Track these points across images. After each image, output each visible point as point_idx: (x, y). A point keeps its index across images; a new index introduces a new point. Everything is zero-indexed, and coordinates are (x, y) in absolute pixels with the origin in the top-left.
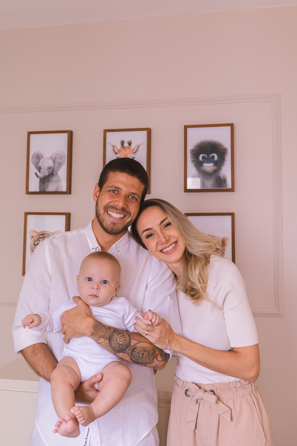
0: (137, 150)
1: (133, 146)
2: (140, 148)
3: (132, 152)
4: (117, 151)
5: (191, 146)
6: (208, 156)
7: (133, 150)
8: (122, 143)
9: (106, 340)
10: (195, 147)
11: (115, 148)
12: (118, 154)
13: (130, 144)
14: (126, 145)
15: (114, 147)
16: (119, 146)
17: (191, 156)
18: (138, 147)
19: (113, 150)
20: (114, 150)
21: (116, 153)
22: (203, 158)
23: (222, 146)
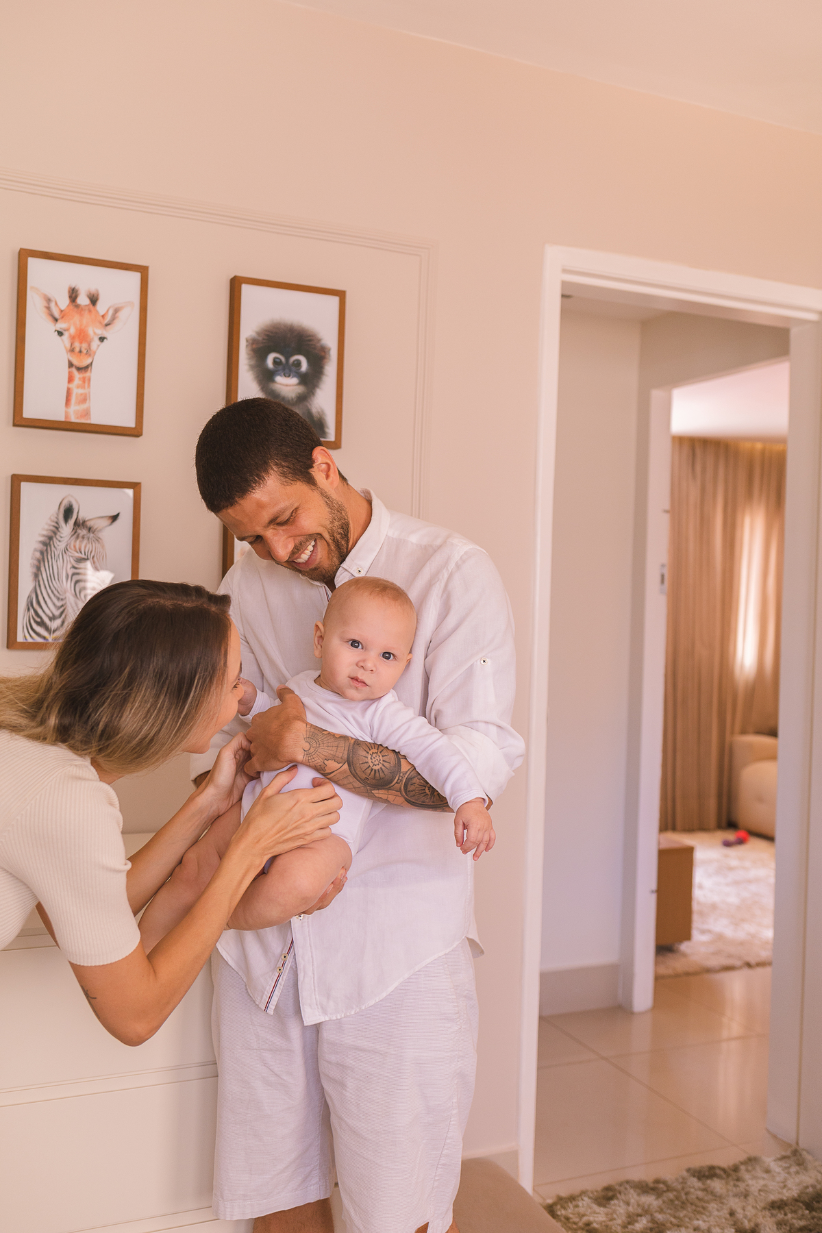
0: (114, 318)
1: (101, 307)
2: (122, 315)
3: (100, 323)
4: (57, 314)
5: (249, 328)
6: (287, 359)
7: (103, 316)
8: (73, 295)
9: (341, 765)
10: (258, 334)
11: (53, 305)
12: (59, 321)
13: (94, 300)
14: (83, 300)
15: (49, 300)
16: (64, 302)
17: (248, 354)
18: (116, 311)
19: (45, 310)
20: (48, 308)
21: (56, 320)
22: (276, 362)
23: (319, 340)
